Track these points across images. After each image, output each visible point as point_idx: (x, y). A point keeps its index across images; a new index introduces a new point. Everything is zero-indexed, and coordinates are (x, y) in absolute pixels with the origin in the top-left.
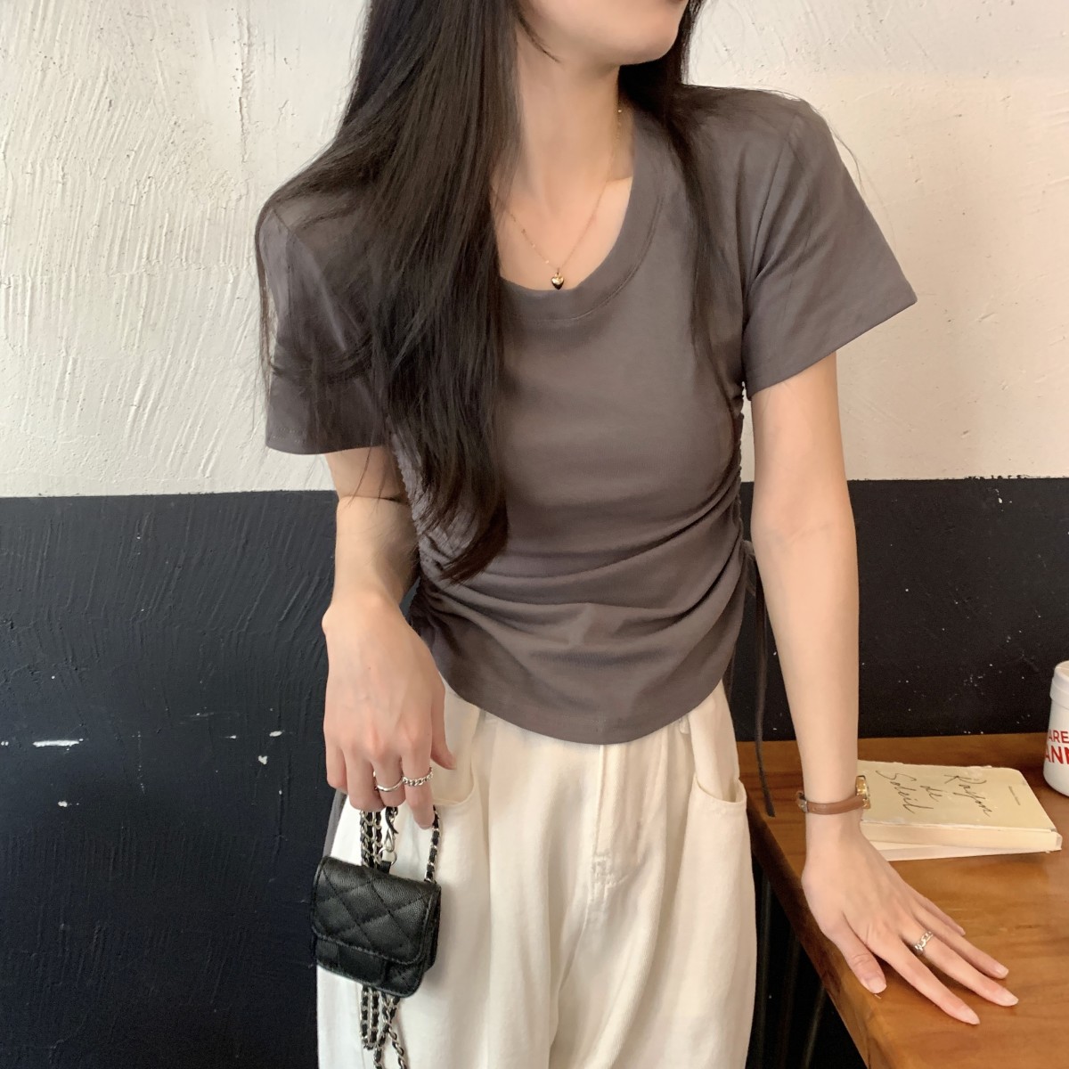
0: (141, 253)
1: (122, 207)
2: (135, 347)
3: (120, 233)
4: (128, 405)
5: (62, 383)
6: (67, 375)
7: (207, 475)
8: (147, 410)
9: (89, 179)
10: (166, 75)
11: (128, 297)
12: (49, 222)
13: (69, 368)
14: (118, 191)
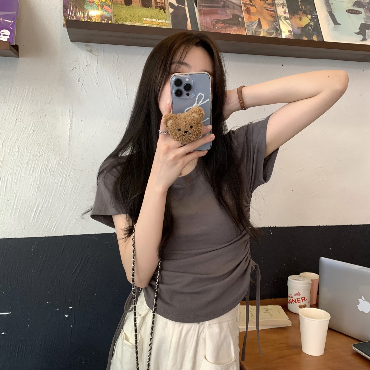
0: (39, 171)
1: (34, 158)
2: (35, 196)
3: (33, 165)
4: (32, 212)
5: (13, 206)
6: (15, 204)
7: (54, 231)
8: (37, 213)
9: (26, 150)
10: (49, 124)
11: (34, 182)
12: (14, 162)
13: (16, 202)
14: (34, 154)
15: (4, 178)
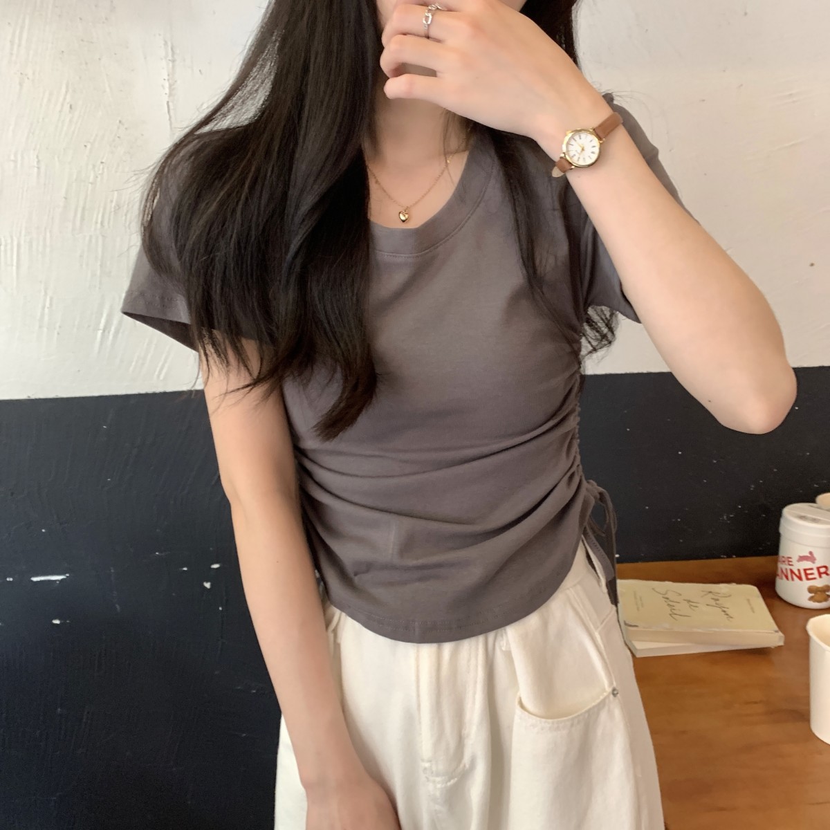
0: (97, 220)
1: (82, 184)
2: (97, 288)
3: (81, 203)
4: (96, 329)
5: (43, 315)
6: (46, 310)
8: (111, 333)
9: (57, 163)
10: (112, 85)
11: (88, 251)
13: (47, 304)
14: (79, 172)
15: (9, 241)
